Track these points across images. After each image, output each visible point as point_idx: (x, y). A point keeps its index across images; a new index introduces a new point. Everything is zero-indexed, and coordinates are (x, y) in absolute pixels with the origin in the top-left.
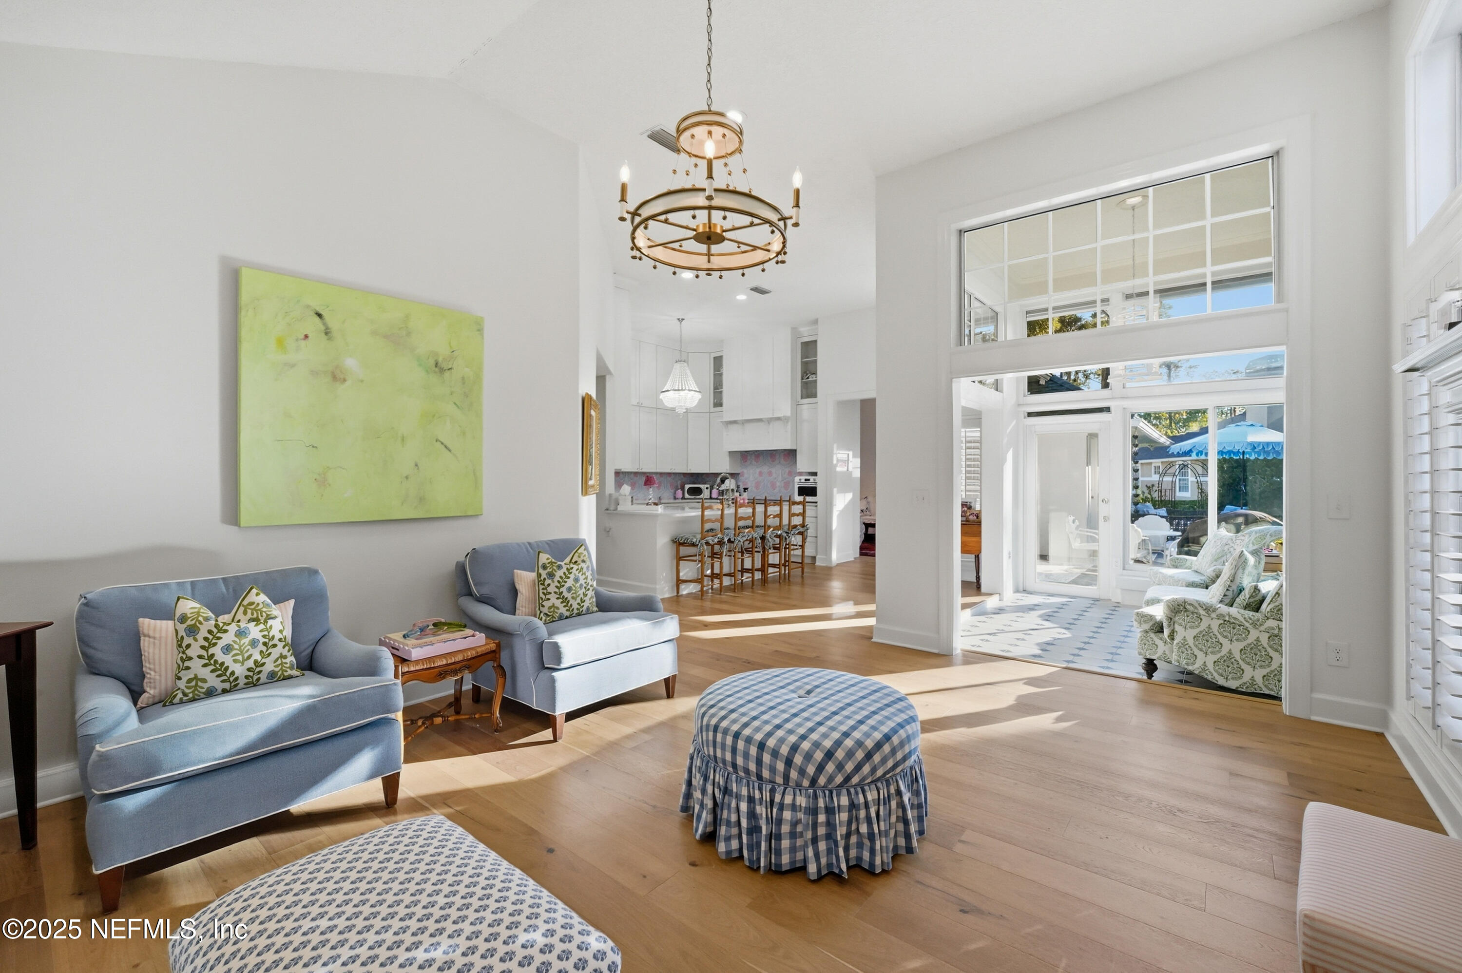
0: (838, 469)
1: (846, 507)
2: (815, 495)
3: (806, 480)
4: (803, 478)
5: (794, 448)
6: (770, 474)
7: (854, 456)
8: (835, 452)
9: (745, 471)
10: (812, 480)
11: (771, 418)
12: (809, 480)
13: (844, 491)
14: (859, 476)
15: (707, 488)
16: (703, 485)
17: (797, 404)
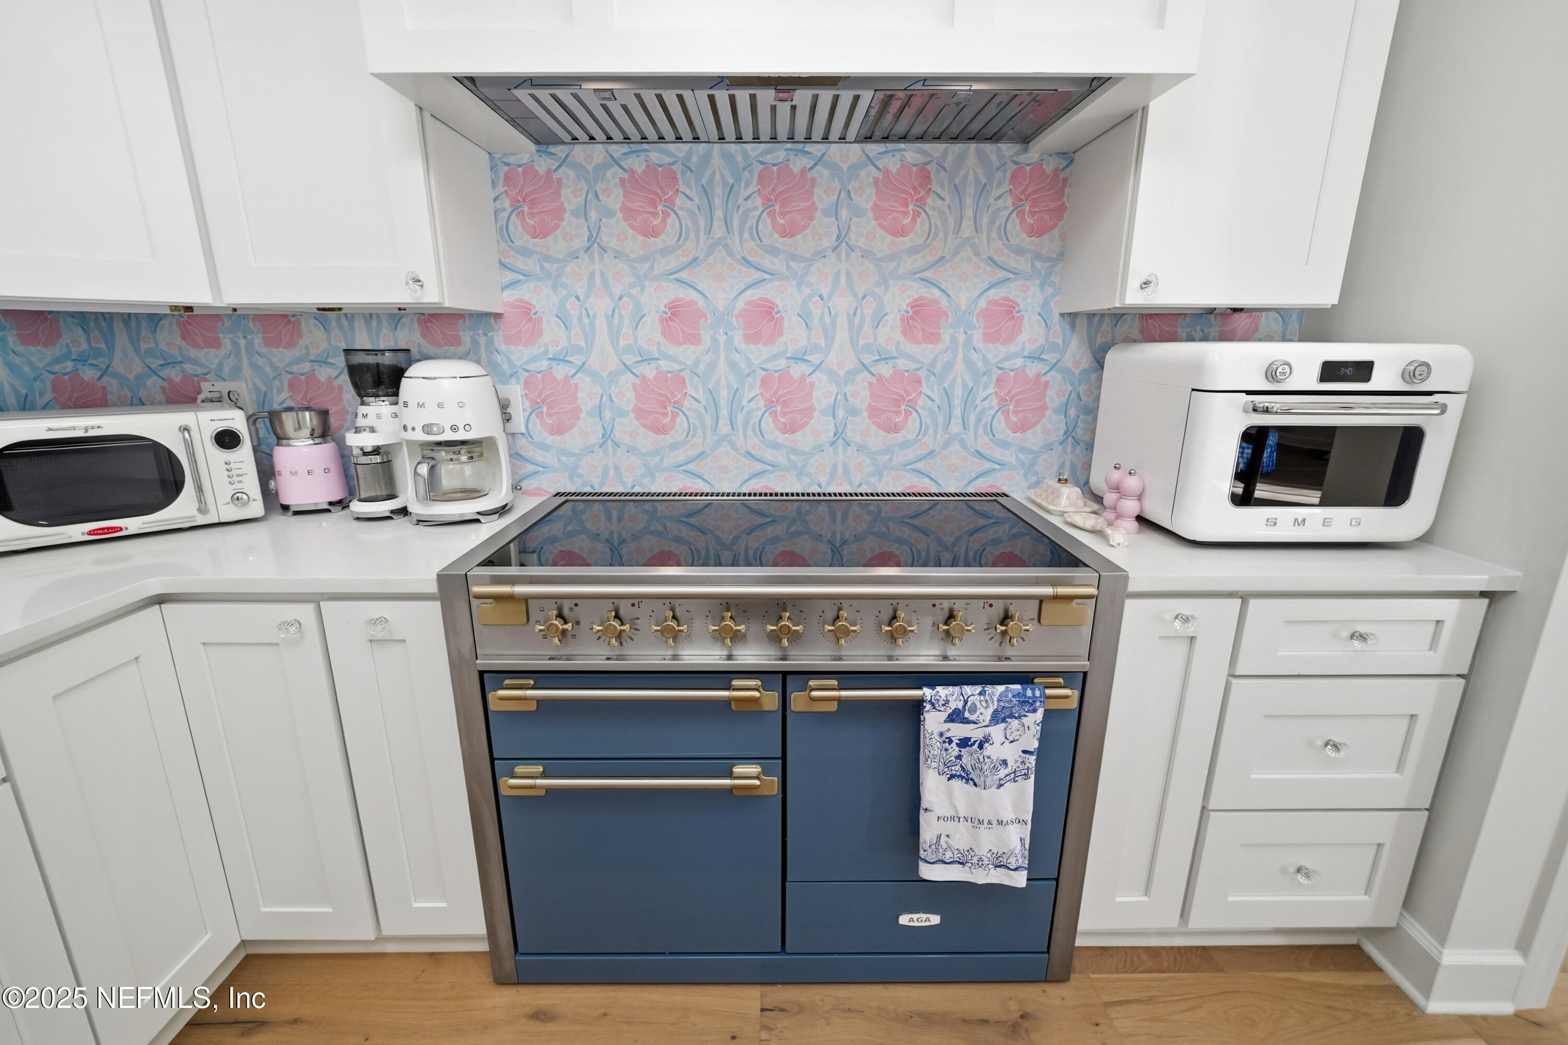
15: (227, 440)
16: (186, 417)
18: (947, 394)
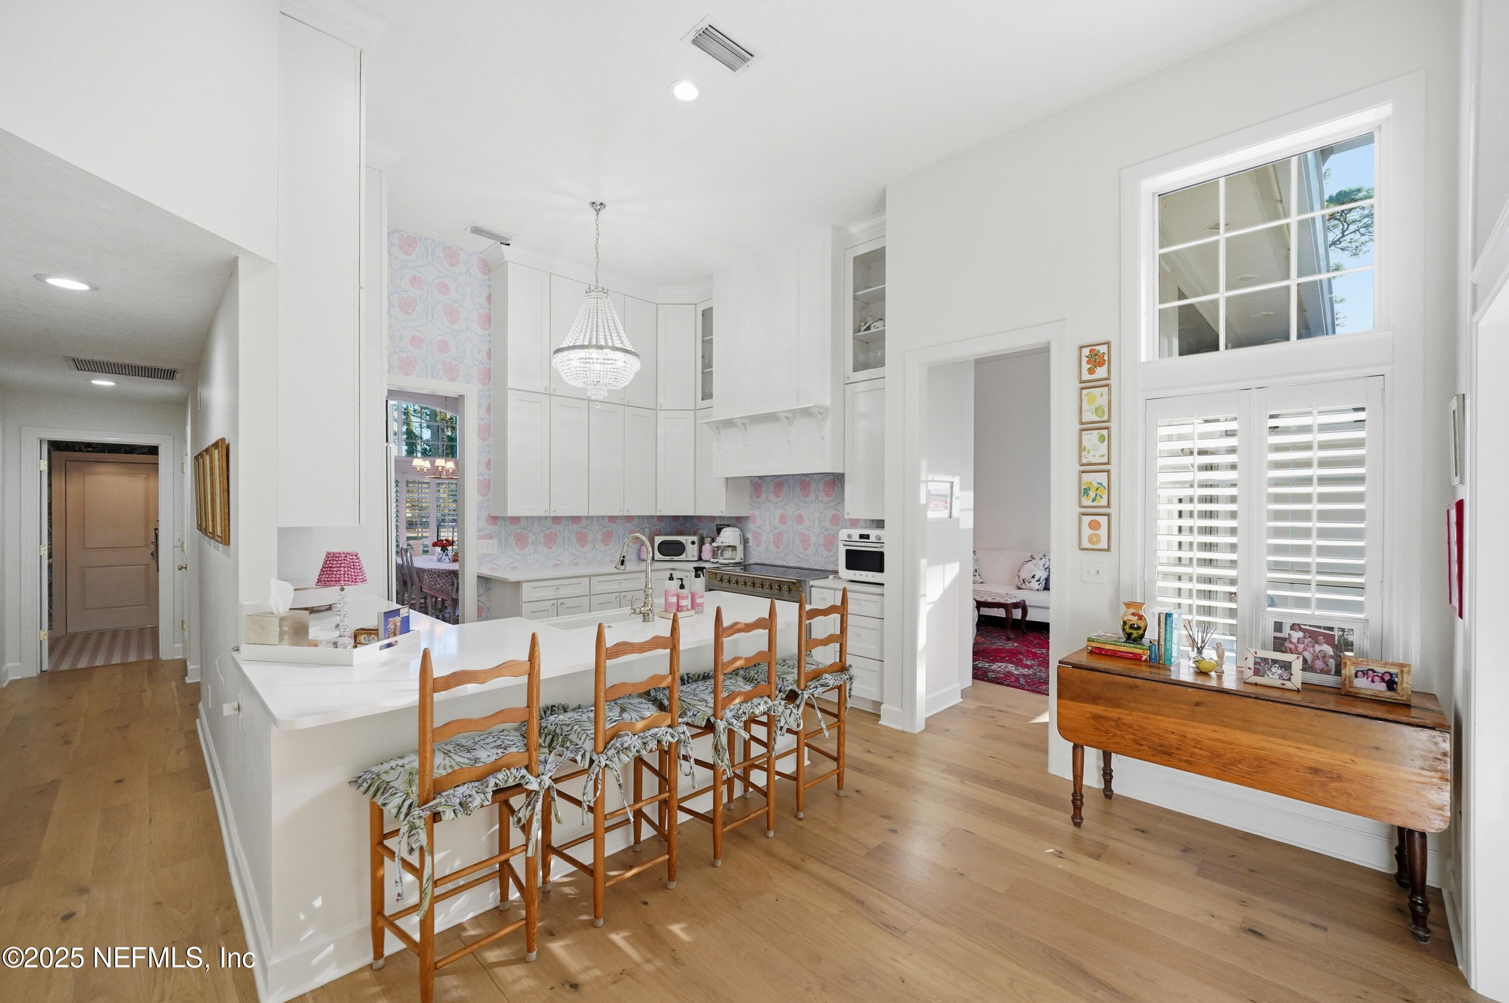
0: (931, 515)
1: (947, 593)
2: (881, 570)
3: (862, 536)
4: (855, 533)
5: (838, 470)
6: (800, 519)
7: (963, 488)
8: (923, 478)
9: (757, 512)
10: (872, 539)
11: (794, 411)
12: (867, 537)
13: (941, 559)
14: (972, 526)
15: (693, 543)
16: (687, 538)
17: (846, 382)
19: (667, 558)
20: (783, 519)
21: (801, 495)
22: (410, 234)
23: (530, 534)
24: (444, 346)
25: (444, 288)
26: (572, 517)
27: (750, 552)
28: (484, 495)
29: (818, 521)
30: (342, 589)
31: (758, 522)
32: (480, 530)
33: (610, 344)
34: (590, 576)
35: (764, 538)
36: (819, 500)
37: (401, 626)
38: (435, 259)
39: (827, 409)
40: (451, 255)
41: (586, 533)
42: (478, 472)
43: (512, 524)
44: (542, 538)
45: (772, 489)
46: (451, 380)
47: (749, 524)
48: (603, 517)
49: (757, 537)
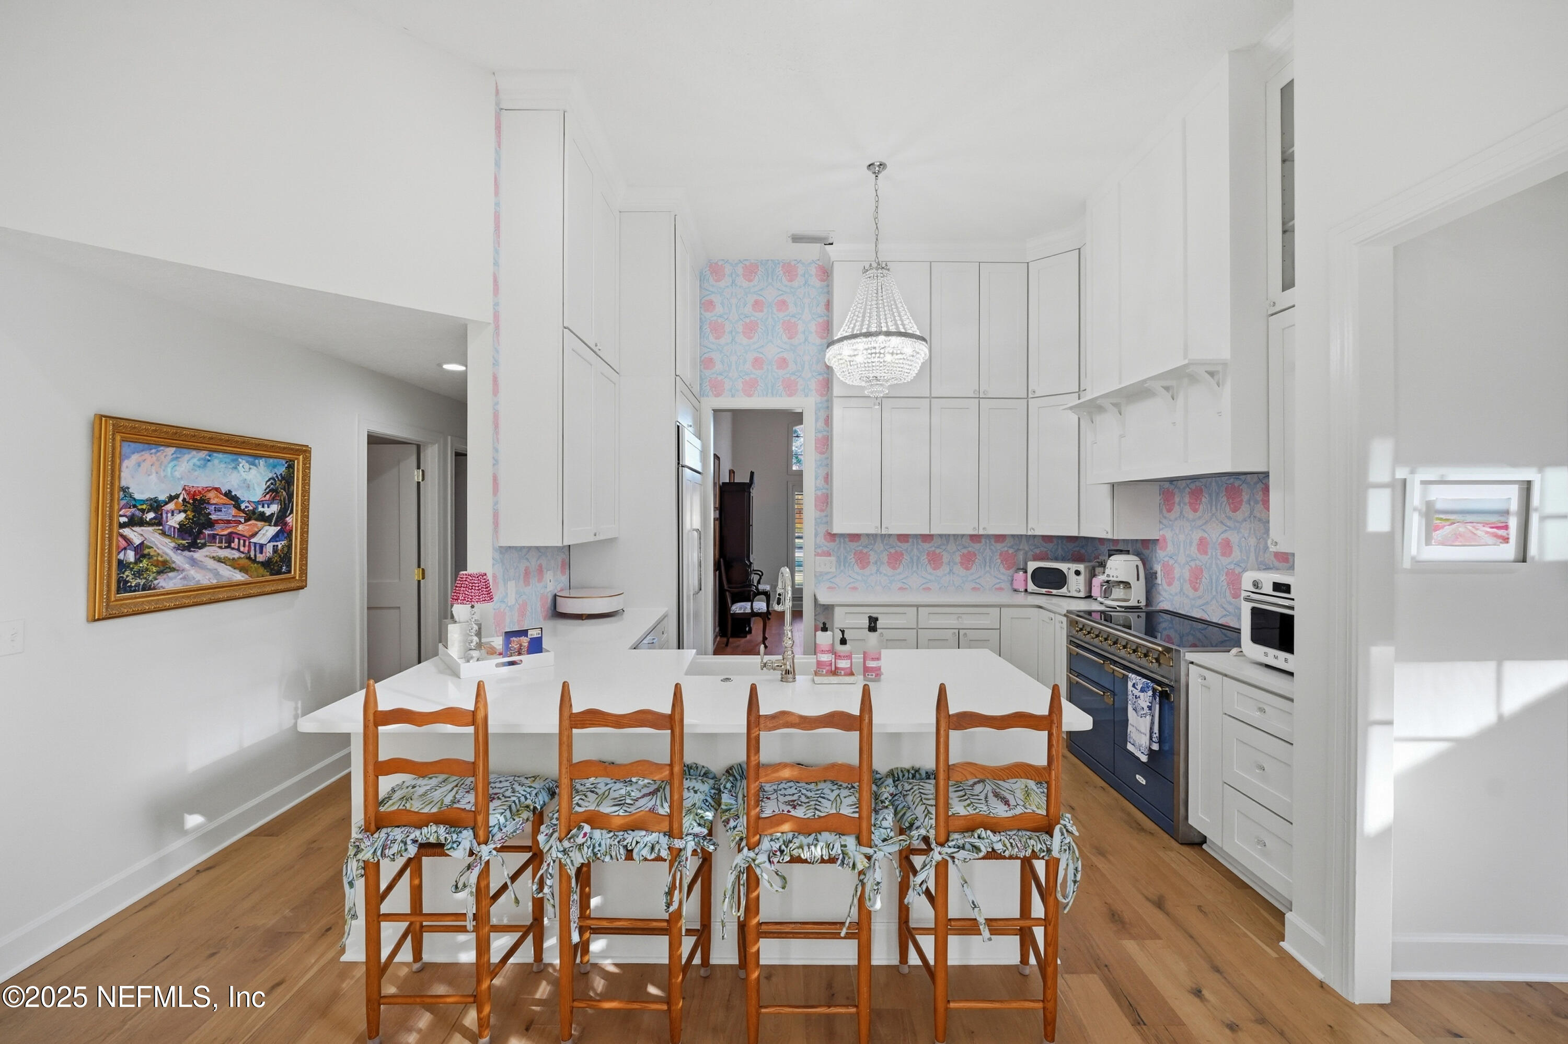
3: (1274, 583)
4: (1267, 580)
5: (1260, 467)
6: (1225, 547)
9: (1168, 536)
12: (1282, 586)
15: (1078, 573)
16: (1070, 565)
17: (1270, 313)
18: (1211, 579)
19: (1044, 591)
20: (1203, 545)
21: (1228, 509)
22: (753, 261)
23: (872, 553)
24: (783, 363)
25: (783, 305)
26: (921, 535)
27: (1160, 594)
28: (822, 511)
29: (1255, 550)
30: (473, 607)
31: (1170, 548)
32: (817, 546)
33: (884, 329)
34: (918, 606)
35: (1177, 572)
36: (1255, 517)
37: (528, 647)
38: (775, 278)
39: (1225, 364)
40: (790, 270)
41: (940, 553)
42: (816, 487)
43: (851, 541)
44: (886, 558)
45: (1187, 500)
46: (790, 395)
47: (1159, 551)
48: (963, 536)
49: (1168, 571)
